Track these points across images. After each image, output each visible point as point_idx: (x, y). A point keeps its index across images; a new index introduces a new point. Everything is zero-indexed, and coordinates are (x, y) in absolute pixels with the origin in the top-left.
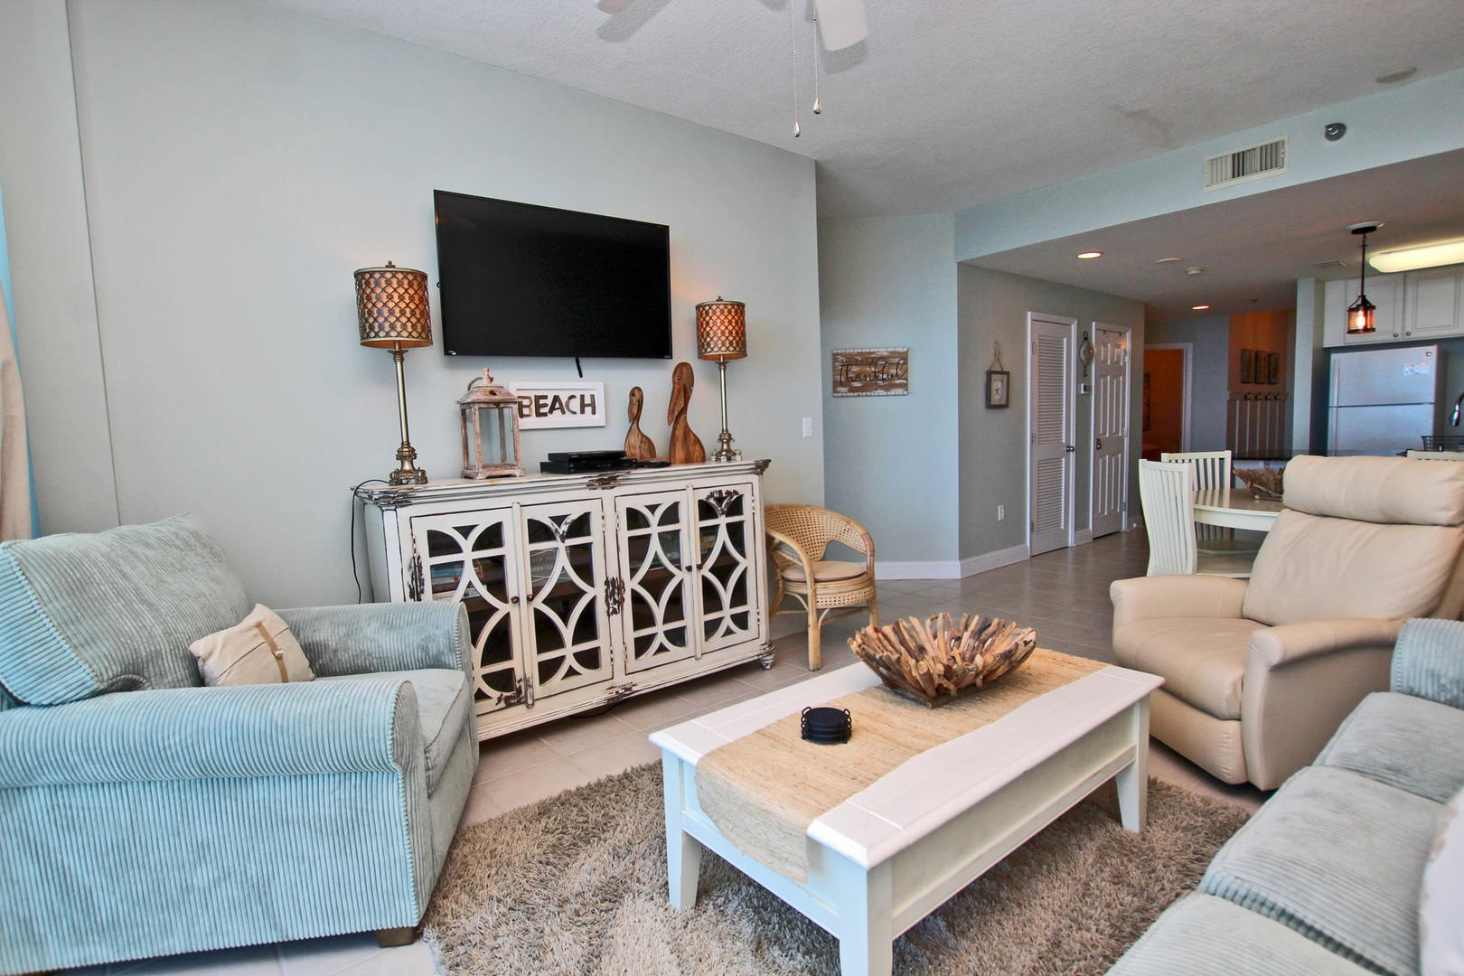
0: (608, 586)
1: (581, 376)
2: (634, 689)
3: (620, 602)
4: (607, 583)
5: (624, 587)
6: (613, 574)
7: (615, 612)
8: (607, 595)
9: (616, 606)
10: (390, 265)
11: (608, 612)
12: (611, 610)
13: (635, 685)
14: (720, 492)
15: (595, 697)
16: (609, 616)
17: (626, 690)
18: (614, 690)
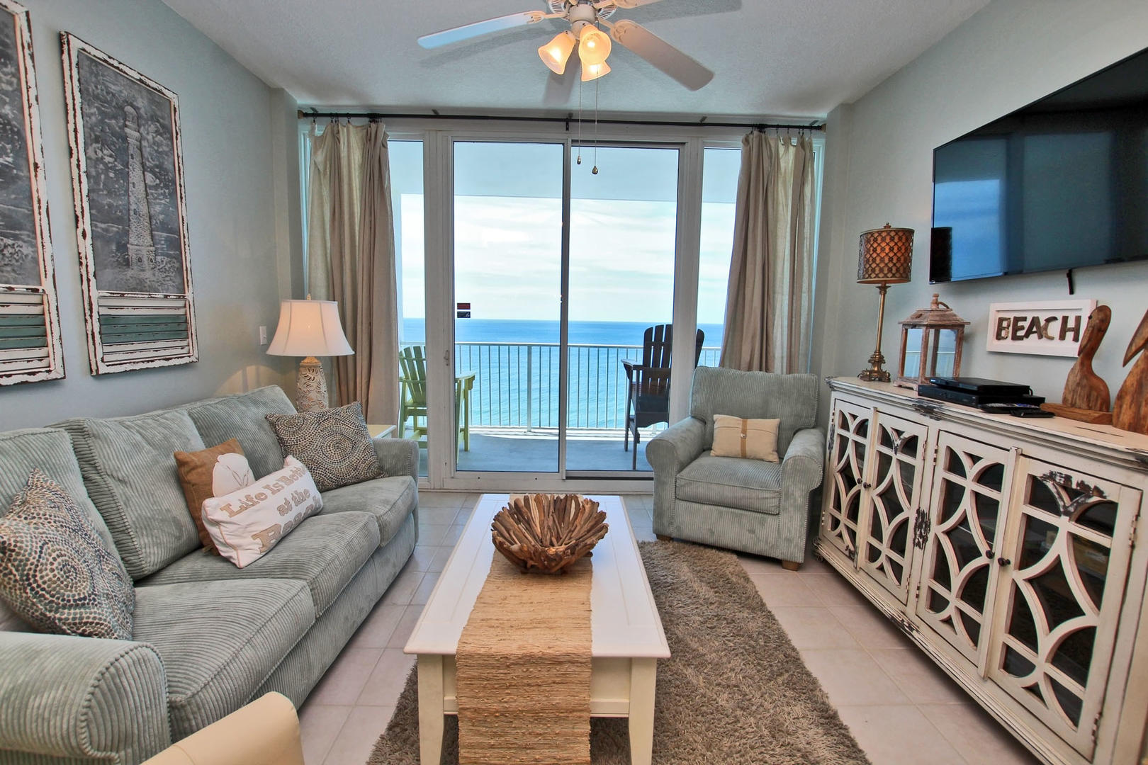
0: (919, 516)
1: (1072, 292)
2: (914, 633)
3: (925, 540)
4: (918, 511)
5: (929, 527)
6: (924, 508)
7: (919, 544)
8: (916, 523)
9: (921, 540)
10: (888, 226)
11: (914, 540)
12: (917, 540)
13: (917, 631)
14: (1068, 478)
15: (890, 607)
16: (914, 543)
17: (910, 627)
18: (903, 617)
